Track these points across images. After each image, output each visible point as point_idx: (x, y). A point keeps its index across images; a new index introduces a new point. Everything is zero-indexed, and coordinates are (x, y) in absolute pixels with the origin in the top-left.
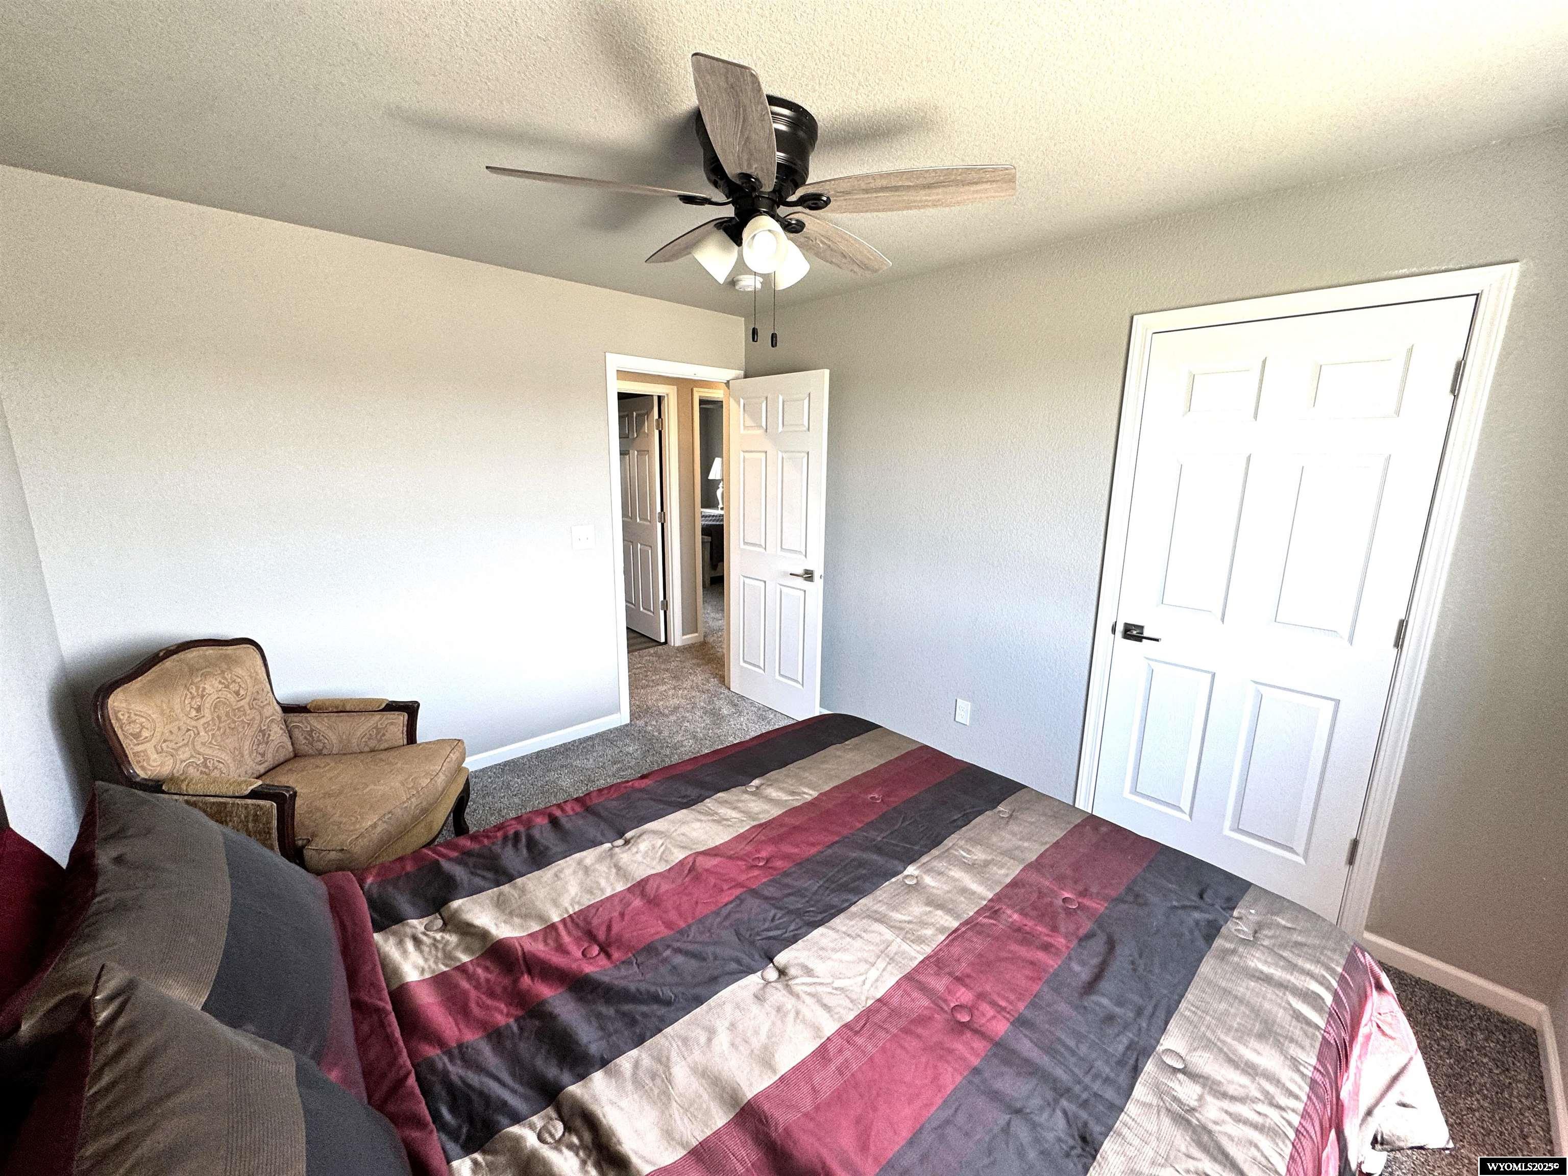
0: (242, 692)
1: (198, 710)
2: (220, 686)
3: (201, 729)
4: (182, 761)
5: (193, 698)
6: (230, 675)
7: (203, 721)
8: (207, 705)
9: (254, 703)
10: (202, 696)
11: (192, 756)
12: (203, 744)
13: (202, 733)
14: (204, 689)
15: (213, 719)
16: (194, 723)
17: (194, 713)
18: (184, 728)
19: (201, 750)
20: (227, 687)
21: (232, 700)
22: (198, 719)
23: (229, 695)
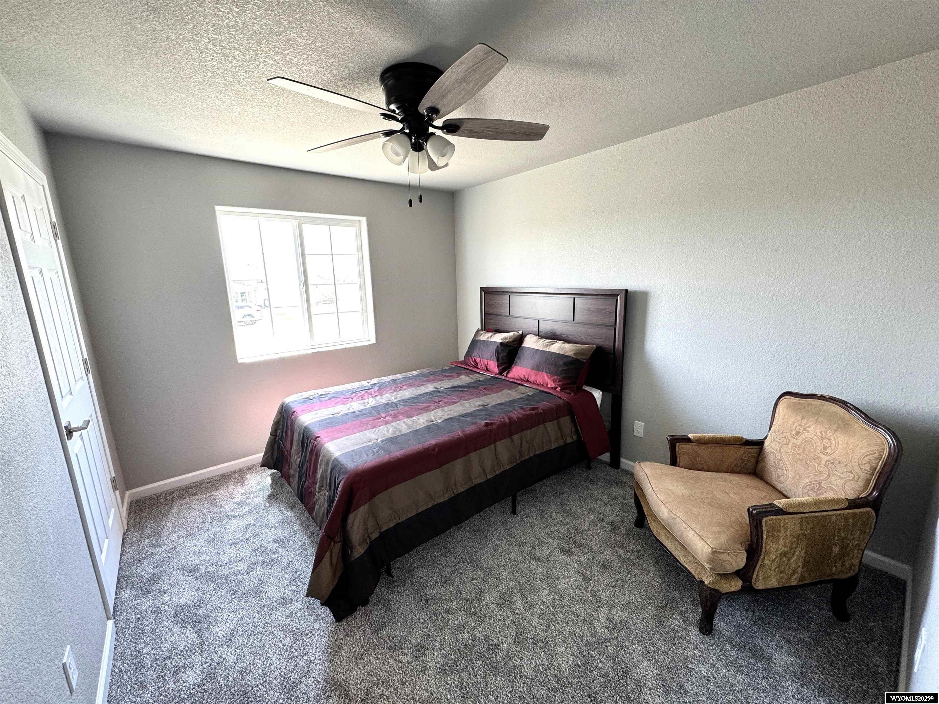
0: (829, 451)
1: (798, 433)
2: (819, 434)
3: (791, 444)
4: (771, 447)
5: (800, 425)
6: (831, 434)
7: (794, 441)
8: (803, 436)
9: (830, 465)
10: (805, 429)
11: (777, 450)
12: (786, 452)
13: (790, 446)
14: (809, 427)
15: (800, 446)
16: (790, 438)
17: (794, 432)
18: (785, 434)
19: (783, 454)
20: (822, 438)
21: (819, 448)
22: (793, 438)
23: (819, 444)
